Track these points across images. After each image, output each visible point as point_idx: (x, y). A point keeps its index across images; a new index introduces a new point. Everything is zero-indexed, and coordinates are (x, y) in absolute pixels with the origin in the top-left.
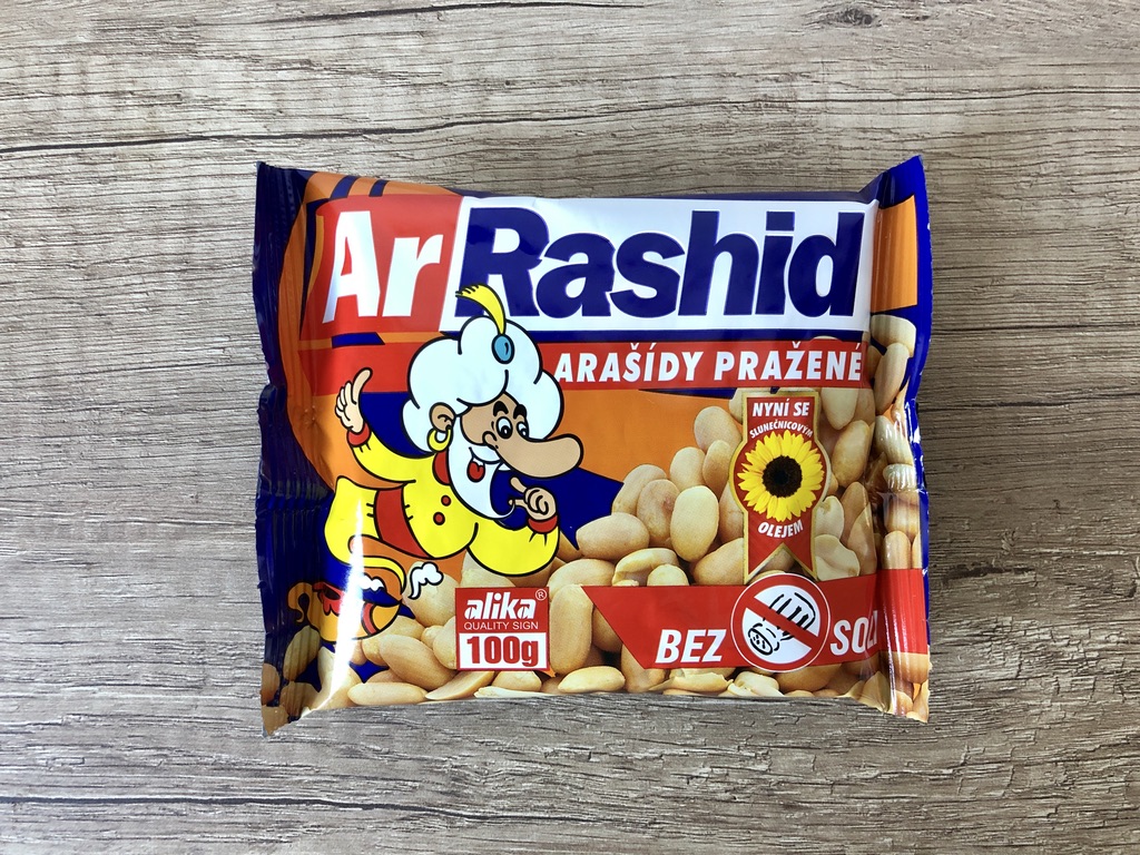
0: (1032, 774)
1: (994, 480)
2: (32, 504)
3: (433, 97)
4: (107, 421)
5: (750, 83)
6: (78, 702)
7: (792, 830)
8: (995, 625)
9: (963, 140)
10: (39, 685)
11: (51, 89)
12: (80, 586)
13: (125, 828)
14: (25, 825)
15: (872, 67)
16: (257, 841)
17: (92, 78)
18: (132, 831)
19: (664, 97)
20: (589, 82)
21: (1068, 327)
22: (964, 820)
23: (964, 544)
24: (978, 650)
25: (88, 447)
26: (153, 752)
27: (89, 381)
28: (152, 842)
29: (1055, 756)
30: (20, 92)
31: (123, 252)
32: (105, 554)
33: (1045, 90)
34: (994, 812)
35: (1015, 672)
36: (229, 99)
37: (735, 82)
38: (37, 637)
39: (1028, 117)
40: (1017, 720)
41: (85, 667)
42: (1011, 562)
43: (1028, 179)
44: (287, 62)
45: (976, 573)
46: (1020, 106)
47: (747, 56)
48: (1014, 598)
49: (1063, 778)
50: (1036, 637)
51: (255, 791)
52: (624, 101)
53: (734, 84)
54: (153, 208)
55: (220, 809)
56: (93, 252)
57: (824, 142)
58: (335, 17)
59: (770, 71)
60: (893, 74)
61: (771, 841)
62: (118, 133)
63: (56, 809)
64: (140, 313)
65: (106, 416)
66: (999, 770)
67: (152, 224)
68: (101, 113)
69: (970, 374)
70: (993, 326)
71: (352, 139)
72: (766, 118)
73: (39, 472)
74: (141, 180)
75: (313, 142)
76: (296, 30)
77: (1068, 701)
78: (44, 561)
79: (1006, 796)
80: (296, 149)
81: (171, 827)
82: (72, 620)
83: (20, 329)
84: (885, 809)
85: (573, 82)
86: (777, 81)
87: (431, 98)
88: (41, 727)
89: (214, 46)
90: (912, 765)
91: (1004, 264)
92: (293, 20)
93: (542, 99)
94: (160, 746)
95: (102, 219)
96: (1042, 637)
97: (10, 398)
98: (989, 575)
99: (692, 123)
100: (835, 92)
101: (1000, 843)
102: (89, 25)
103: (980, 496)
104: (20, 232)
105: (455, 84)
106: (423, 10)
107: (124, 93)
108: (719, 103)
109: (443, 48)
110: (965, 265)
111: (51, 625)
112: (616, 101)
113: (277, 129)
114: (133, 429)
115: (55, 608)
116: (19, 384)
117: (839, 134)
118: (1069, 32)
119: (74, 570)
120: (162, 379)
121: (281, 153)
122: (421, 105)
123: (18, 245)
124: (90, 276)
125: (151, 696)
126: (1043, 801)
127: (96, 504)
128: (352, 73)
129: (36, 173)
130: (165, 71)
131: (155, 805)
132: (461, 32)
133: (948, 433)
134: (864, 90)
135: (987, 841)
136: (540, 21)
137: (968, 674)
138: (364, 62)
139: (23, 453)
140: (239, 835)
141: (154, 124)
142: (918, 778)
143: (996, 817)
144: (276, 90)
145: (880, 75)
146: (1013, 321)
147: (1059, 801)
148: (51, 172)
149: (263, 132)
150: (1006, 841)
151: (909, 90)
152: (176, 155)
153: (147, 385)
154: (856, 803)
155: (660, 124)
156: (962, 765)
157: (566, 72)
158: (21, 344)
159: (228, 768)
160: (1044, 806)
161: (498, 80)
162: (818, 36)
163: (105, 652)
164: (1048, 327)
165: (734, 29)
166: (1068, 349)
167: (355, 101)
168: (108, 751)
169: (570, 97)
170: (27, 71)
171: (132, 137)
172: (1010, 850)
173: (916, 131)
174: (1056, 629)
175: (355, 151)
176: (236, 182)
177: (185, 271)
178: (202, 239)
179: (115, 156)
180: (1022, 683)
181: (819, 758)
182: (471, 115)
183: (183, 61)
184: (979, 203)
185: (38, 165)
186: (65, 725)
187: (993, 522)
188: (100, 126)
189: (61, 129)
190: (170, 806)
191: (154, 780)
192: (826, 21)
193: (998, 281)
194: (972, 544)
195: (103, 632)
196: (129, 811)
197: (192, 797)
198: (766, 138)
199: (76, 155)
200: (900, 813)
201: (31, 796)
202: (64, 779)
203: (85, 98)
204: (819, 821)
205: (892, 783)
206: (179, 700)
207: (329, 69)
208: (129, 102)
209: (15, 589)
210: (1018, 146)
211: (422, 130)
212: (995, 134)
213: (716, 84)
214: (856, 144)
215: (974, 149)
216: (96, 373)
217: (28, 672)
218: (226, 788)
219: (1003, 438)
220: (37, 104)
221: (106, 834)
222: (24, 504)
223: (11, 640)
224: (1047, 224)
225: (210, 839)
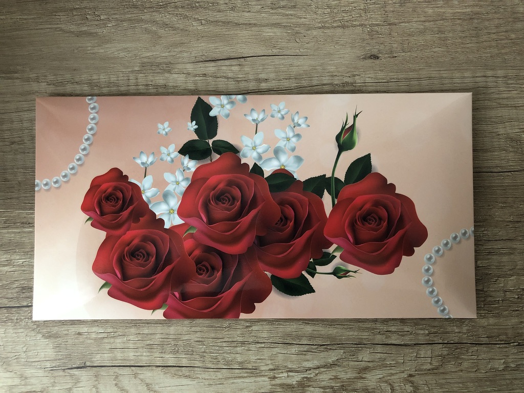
15: (379, 72)
33: (434, 78)
37: (337, 78)
44: (198, 74)
47: (340, 69)
58: (213, 61)
76: (201, 65)
85: (286, 79)
86: (349, 77)
89: (176, 70)
92: (200, 62)
93: (277, 84)
102: (139, 65)
106: (240, 58)
109: (246, 69)
118: (441, 61)
128: (218, 77)
130: (161, 78)
132: (252, 65)
134: (377, 79)
136: (276, 60)
138: (222, 74)
162: (362, 63)
165: (336, 62)
170: (119, 79)
182: (255, 90)
183: (167, 75)
192: (365, 58)
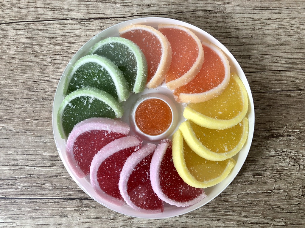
0: (293, 192)
1: (281, 111)
2: (19, 117)
3: (129, 9)
4: (40, 94)
5: (213, 5)
6: (30, 171)
7: (227, 208)
8: (282, 151)
9: (271, 20)
10: (19, 166)
11: (27, 6)
12: (32, 139)
13: (42, 206)
14: (14, 206)
16: (78, 210)
17: (38, 3)
18: (44, 207)
19: (191, 9)
20: (170, 5)
21: (300, 70)
22: (274, 205)
23: (273, 129)
24: (277, 158)
25: (34, 102)
26: (50, 185)
27: (35, 84)
28: (50, 210)
29: (300, 187)
30: (19, 7)
31: (45, 49)
32: (38, 131)
34: (283, 203)
35: (288, 164)
36: (74, 9)
38: (19, 153)
39: (288, 14)
40: (289, 177)
41: (32, 161)
42: (286, 134)
43: (289, 31)
45: (276, 137)
46: (286, 11)
48: (287, 144)
49: (302, 193)
50: (293, 154)
51: (78, 196)
52: (180, 10)
53: (209, 6)
54: (54, 38)
55: (69, 201)
56: (37, 49)
57: (233, 21)
59: (219, 2)
60: (252, 3)
61: (221, 211)
62: (44, 18)
63: (23, 201)
64: (49, 65)
65: (39, 93)
66: (284, 191)
67: (53, 42)
68: (40, 13)
69: (274, 83)
70: (280, 70)
71: (107, 20)
72: (218, 14)
73: (21, 108)
74: (50, 30)
75: (97, 20)
77: (303, 172)
78: (22, 132)
79: (286, 198)
80: (92, 22)
81: (55, 206)
82: (29, 149)
83: (17, 70)
84: (252, 202)
87: (128, 9)
88: (20, 178)
90: (260, 190)
91: (282, 53)
94: (52, 183)
95: (40, 41)
96: (295, 154)
97: (14, 88)
98: (280, 137)
99: (198, 16)
100: (236, 8)
101: (284, 212)
103: (277, 116)
104: (18, 44)
105: (134, 5)
107: (46, 7)
108: (205, 10)
110: (272, 53)
111: (23, 150)
112: (178, 10)
113: (87, 17)
114: (47, 97)
115: (24, 145)
116: (16, 84)
117: (237, 19)
119: (30, 135)
120: (55, 83)
121: (88, 23)
122: (125, 11)
123: (17, 47)
124: (36, 56)
125: (50, 170)
126: (296, 200)
127: (36, 117)
129: (22, 28)
131: (51, 200)
133: (268, 98)
135: (281, 211)
137: (275, 165)
139: (17, 103)
140: (74, 208)
141: (54, 16)
142: (262, 193)
143: (283, 204)
144: (87, 7)
145: (248, 3)
146: (285, 68)
147: (301, 200)
148: (26, 28)
149: (83, 18)
150: (286, 211)
151: (256, 7)
152: (60, 24)
153: (51, 85)
154: (244, 200)
155: (189, 16)
156: (274, 190)
157: (164, 2)
158: (17, 74)
159: (70, 190)
160: (297, 202)
161: (146, 4)
163: (38, 157)
164: (295, 70)
166: (301, 76)
167: (108, 10)
168: (38, 185)
169: (165, 9)
171: (48, 19)
172: (287, 213)
173: (258, 18)
174: (299, 152)
175: (108, 23)
176: (76, 31)
177: (62, 54)
178: (67, 46)
179: (43, 24)
180: (290, 167)
181: (234, 188)
184: (276, 37)
185: (23, 26)
186: (26, 177)
187: (281, 123)
188: (40, 16)
189: (29, 17)
190: (55, 200)
191: (50, 193)
193: (281, 58)
194: (275, 129)
195: (37, 152)
196: (43, 201)
197: (61, 198)
198: (218, 20)
199: (33, 23)
200: (257, 203)
201: (16, 197)
202: (25, 193)
203: (36, 9)
204: (234, 205)
205: (254, 195)
206: (58, 171)
207: (101, 1)
208: (47, 10)
209: (14, 140)
210: (285, 22)
211: (126, 17)
212: (279, 19)
213: (204, 6)
214: (242, 21)
215: (274, 22)
216: (37, 81)
217: (17, 163)
218: (70, 195)
219: (283, 100)
220: (23, 10)
221: (37, 208)
222: (17, 117)
223: (12, 154)
224: (294, 42)
225: (66, 209)
